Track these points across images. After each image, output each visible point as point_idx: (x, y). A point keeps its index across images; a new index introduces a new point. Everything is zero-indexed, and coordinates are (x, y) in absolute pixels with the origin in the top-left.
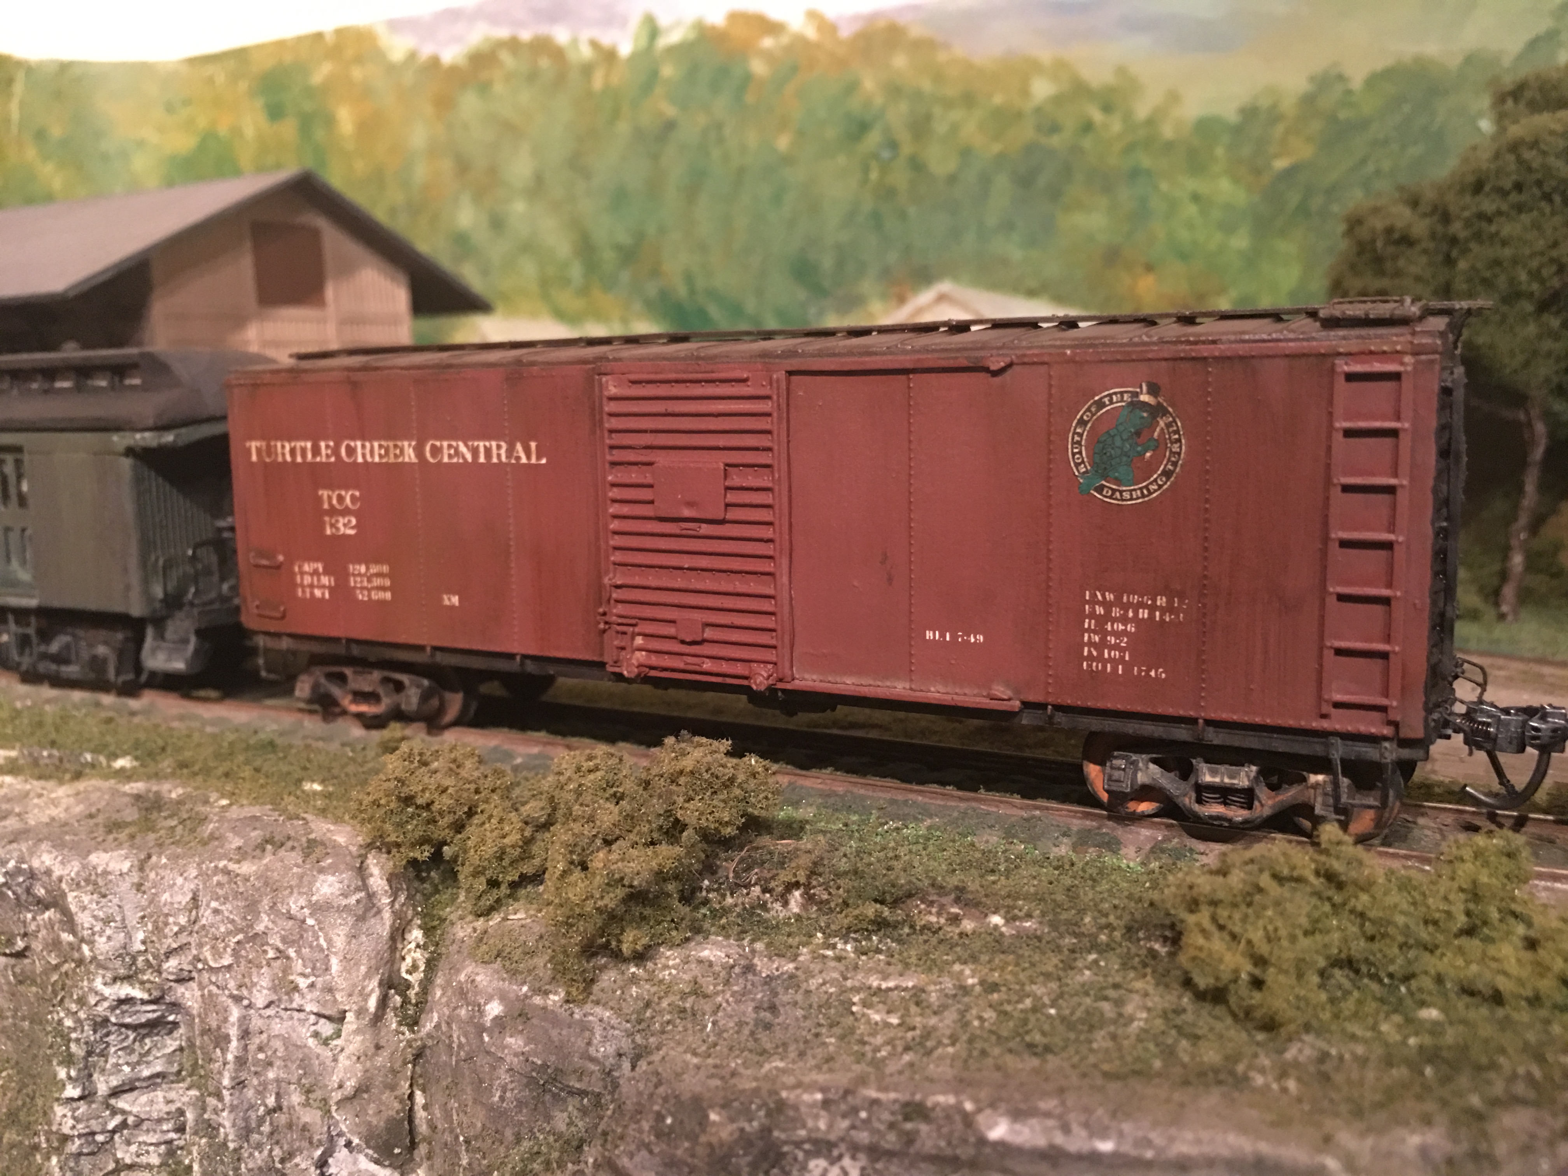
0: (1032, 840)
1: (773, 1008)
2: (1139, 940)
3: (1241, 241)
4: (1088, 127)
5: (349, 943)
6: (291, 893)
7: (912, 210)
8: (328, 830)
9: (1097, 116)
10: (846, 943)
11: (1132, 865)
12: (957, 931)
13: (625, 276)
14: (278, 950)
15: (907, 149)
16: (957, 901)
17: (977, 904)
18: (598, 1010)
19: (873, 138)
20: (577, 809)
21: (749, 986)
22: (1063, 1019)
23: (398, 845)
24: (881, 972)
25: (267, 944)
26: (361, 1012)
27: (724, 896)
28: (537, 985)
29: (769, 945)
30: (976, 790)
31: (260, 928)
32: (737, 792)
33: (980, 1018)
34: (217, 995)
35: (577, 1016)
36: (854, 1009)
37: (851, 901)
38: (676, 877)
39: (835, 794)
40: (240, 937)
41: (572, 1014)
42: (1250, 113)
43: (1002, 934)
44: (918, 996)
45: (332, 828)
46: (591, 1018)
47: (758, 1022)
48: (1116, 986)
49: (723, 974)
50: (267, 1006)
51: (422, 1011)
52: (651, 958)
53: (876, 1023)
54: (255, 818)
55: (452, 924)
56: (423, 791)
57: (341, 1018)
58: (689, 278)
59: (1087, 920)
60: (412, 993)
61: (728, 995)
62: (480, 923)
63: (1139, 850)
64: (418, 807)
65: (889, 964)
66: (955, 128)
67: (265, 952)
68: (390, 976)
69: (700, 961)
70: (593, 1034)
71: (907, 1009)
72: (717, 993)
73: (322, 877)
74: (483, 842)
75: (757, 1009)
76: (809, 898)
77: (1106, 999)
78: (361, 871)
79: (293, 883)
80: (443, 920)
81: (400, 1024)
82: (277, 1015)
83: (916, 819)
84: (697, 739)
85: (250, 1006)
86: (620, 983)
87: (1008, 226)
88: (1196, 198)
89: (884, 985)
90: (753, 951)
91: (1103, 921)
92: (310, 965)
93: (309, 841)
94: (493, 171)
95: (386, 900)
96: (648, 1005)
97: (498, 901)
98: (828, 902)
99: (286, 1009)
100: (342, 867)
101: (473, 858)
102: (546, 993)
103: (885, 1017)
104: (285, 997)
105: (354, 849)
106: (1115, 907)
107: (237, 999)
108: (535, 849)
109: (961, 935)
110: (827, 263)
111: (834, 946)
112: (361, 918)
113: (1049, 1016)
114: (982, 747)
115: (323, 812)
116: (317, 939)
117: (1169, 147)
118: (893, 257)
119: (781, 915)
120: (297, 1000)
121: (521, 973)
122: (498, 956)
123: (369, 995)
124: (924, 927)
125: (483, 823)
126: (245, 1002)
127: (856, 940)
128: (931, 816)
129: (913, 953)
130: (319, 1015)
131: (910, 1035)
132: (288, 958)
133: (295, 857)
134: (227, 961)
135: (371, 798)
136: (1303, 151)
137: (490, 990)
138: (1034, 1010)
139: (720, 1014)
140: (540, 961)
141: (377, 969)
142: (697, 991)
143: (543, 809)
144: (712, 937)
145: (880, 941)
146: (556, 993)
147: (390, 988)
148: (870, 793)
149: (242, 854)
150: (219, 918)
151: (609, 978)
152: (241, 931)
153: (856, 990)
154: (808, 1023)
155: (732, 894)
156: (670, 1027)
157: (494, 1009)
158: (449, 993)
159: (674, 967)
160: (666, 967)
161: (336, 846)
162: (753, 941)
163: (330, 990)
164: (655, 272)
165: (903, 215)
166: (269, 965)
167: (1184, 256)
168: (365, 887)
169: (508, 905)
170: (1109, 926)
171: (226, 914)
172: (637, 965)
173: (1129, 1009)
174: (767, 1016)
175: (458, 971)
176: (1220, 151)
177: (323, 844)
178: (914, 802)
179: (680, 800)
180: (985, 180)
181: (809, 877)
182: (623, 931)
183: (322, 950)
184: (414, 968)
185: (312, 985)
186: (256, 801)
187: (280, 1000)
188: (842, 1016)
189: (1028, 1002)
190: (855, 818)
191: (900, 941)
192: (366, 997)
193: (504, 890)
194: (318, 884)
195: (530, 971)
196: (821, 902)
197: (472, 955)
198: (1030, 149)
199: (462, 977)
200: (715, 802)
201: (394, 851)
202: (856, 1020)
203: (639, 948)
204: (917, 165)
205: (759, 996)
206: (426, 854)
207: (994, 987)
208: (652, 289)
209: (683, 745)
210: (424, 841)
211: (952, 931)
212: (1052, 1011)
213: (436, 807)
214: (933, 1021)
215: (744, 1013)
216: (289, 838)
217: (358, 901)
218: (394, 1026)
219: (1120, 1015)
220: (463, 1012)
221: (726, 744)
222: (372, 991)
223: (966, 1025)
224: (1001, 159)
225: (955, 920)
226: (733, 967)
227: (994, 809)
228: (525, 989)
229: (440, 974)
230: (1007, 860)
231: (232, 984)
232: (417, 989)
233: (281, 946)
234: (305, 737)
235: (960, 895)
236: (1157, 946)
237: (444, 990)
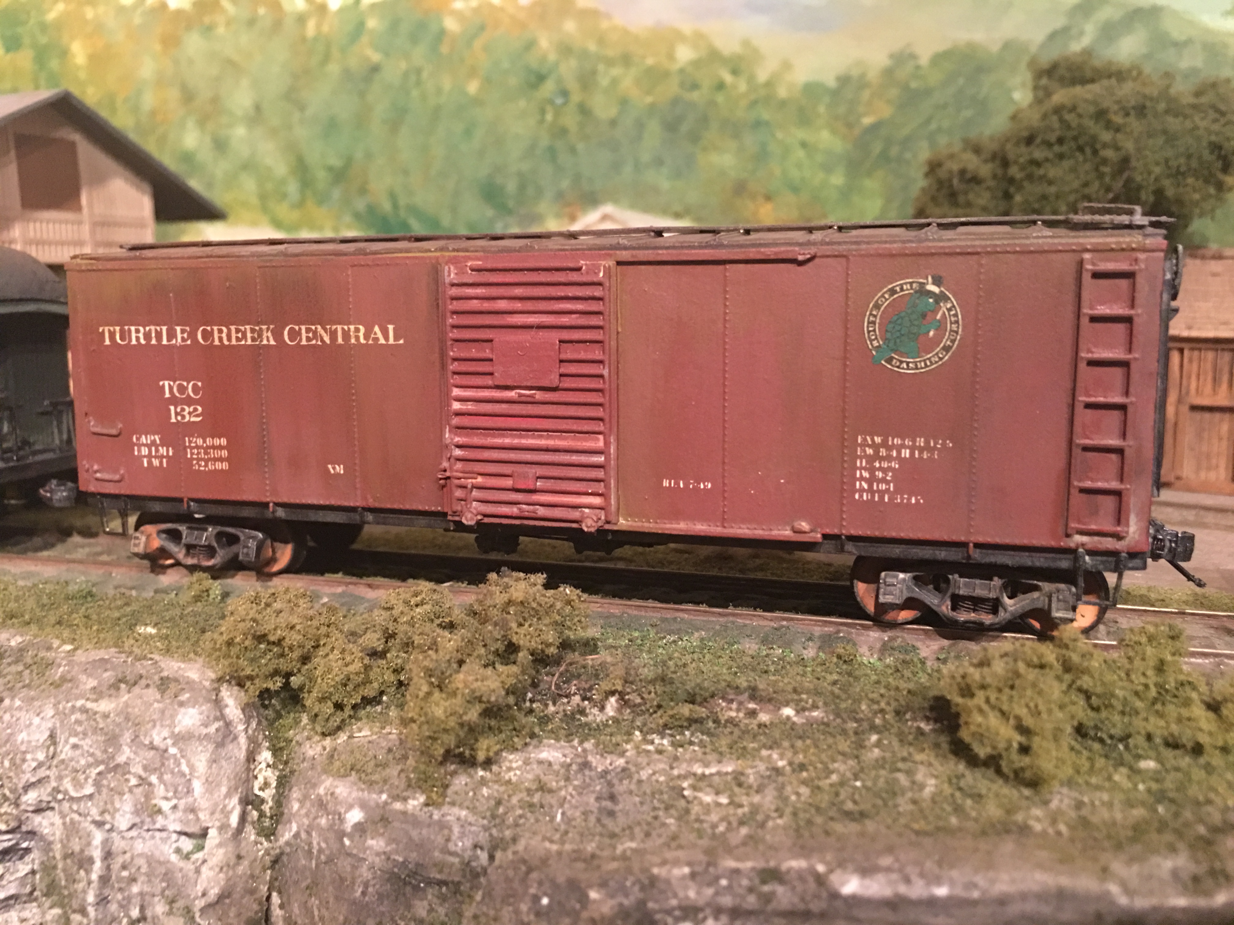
0: (787, 645)
1: (612, 798)
2: (907, 720)
3: (838, 179)
4: (721, 86)
5: (210, 767)
6: (154, 726)
7: (580, 146)
8: (179, 668)
9: (728, 78)
10: (662, 738)
11: (872, 661)
12: (755, 722)
13: (336, 194)
14: (140, 777)
15: (576, 98)
16: (753, 698)
17: (770, 700)
18: (456, 810)
19: (549, 87)
20: (417, 640)
21: (587, 780)
22: (867, 789)
23: (251, 678)
24: (701, 761)
25: (129, 772)
26: (223, 828)
27: (546, 705)
28: (395, 792)
29: (597, 745)
30: (727, 607)
31: (121, 759)
32: (558, 618)
33: (798, 794)
34: (80, 823)
35: (436, 817)
36: (686, 793)
37: (664, 704)
38: (513, 693)
39: (613, 615)
40: (101, 768)
41: (431, 816)
42: (844, 80)
43: (794, 723)
44: (738, 779)
45: (183, 666)
46: (449, 818)
47: (600, 810)
48: (904, 760)
49: (562, 771)
50: (130, 829)
51: (278, 822)
52: (496, 762)
53: (708, 804)
54: (102, 660)
55: (299, 744)
56: (275, 629)
57: (204, 834)
58: (393, 197)
59: (864, 707)
60: (266, 808)
61: (570, 789)
62: (328, 742)
63: (871, 649)
64: (269, 643)
65: (705, 753)
66: (615, 82)
67: (127, 780)
68: (247, 794)
69: (540, 762)
70: (450, 830)
71: (731, 790)
72: (560, 789)
73: (183, 710)
74: (330, 671)
75: (598, 799)
76: (624, 703)
77: (899, 770)
78: (218, 703)
79: (155, 717)
80: (289, 741)
81: (258, 834)
82: (139, 836)
83: (687, 633)
84: (515, 574)
85: (111, 830)
86: (471, 786)
87: (659, 162)
88: (804, 145)
89: (707, 772)
90: (585, 751)
91: (875, 707)
92: (172, 789)
93: (162, 679)
94: (215, 100)
95: (241, 727)
96: (499, 803)
97: (343, 721)
98: (640, 705)
99: (148, 830)
100: (201, 700)
101: (322, 686)
102: (405, 799)
103: (715, 798)
104: (148, 820)
105: (207, 684)
106: (882, 696)
107: (100, 824)
108: (372, 675)
109: (760, 726)
110: (511, 187)
111: (652, 742)
112: (220, 745)
113: (856, 788)
114: (714, 572)
115: (168, 652)
116: (179, 765)
117: (783, 104)
118: (565, 184)
119: (598, 719)
120: (160, 821)
121: (377, 783)
122: (352, 769)
123: (231, 812)
124: (727, 721)
125: (327, 655)
126: (108, 827)
127: (672, 736)
128: (697, 630)
129: (723, 742)
130: (181, 833)
131: (740, 811)
132: (150, 784)
133: (152, 694)
134: (89, 790)
135: (225, 637)
136: (885, 111)
137: (350, 800)
138: (842, 783)
139: (566, 806)
140: (393, 771)
141: (236, 789)
142: (542, 788)
143: (379, 640)
144: (545, 741)
145: (692, 735)
146: (414, 798)
147: (247, 804)
148: (643, 613)
149: (98, 694)
150: (78, 752)
151: (461, 781)
152: (102, 762)
153: (685, 777)
154: (645, 808)
155: (554, 704)
156: (522, 821)
157: (355, 816)
158: (308, 804)
159: (518, 768)
160: (510, 769)
161: (189, 682)
162: (581, 743)
163: (193, 810)
164: (363, 191)
165: (573, 150)
166: (131, 791)
167: (795, 189)
168: (222, 717)
169: (351, 724)
170: (882, 711)
171: (86, 748)
172: (484, 769)
173: (919, 777)
174: (608, 804)
175: (315, 786)
176: (822, 109)
177: (176, 680)
178: (682, 619)
179: (514, 625)
180: (640, 125)
181: (623, 686)
182: (477, 740)
183: (183, 775)
184: (266, 785)
185: (175, 807)
186: (99, 644)
187: (142, 822)
188: (674, 799)
189: (834, 777)
190: (636, 634)
191: (709, 733)
192: (227, 814)
193: (348, 711)
194: (179, 717)
195: (385, 781)
196: (635, 706)
197: (325, 771)
198: (675, 101)
199: (321, 791)
200: (541, 626)
201: (248, 684)
202: (688, 802)
203: (491, 754)
204: (584, 110)
205: (598, 788)
206: (279, 684)
207: (802, 767)
208: (360, 205)
209: (506, 580)
210: (276, 672)
211: (753, 724)
212: (858, 784)
213: (287, 642)
214: (756, 799)
215: (587, 804)
216: (141, 677)
217: (217, 730)
218: (253, 837)
219: (913, 782)
220: (323, 821)
221: (540, 578)
222: (234, 808)
223: (786, 799)
224: (652, 107)
225: (753, 714)
226: (570, 765)
227: (748, 622)
228: (384, 797)
229: (295, 789)
230: (773, 662)
231: (94, 813)
232: (270, 803)
233: (144, 775)
234: (116, 588)
235: (754, 694)
236: (922, 725)
237: (302, 802)
